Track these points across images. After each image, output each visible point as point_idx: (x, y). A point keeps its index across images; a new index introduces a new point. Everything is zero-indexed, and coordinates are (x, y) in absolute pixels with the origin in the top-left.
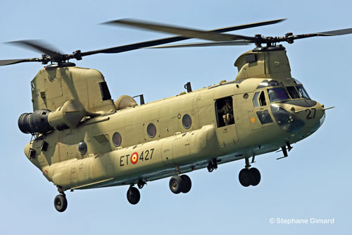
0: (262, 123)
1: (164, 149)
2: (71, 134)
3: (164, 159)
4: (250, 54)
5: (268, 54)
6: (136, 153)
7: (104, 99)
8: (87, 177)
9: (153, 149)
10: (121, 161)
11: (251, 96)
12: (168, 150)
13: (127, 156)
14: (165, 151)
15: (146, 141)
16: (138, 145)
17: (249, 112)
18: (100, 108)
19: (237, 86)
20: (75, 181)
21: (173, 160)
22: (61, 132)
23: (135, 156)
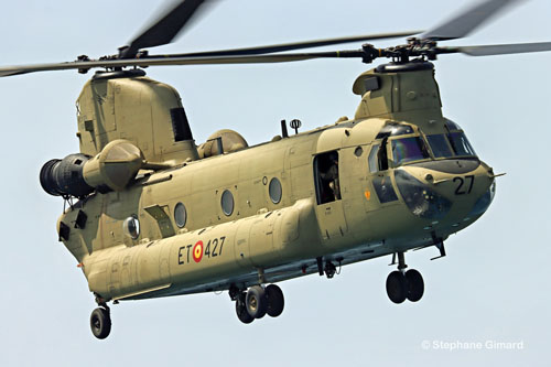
0: (382, 201)
1: (239, 238)
2: (118, 200)
3: (239, 257)
4: (371, 76)
5: (399, 77)
6: (200, 243)
7: (177, 139)
8: (133, 282)
9: (223, 238)
10: (180, 255)
11: (366, 150)
12: (243, 241)
13: (189, 247)
14: (240, 242)
15: (220, 221)
16: (208, 229)
17: (362, 179)
18: (170, 154)
19: (347, 132)
20: (117, 286)
21: (250, 258)
22: (105, 195)
23: (199, 247)
